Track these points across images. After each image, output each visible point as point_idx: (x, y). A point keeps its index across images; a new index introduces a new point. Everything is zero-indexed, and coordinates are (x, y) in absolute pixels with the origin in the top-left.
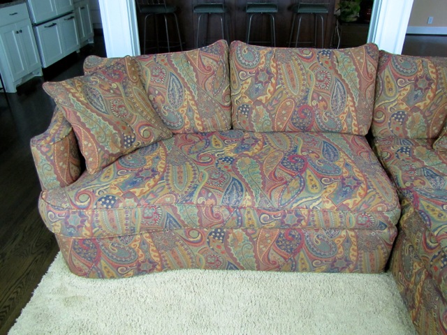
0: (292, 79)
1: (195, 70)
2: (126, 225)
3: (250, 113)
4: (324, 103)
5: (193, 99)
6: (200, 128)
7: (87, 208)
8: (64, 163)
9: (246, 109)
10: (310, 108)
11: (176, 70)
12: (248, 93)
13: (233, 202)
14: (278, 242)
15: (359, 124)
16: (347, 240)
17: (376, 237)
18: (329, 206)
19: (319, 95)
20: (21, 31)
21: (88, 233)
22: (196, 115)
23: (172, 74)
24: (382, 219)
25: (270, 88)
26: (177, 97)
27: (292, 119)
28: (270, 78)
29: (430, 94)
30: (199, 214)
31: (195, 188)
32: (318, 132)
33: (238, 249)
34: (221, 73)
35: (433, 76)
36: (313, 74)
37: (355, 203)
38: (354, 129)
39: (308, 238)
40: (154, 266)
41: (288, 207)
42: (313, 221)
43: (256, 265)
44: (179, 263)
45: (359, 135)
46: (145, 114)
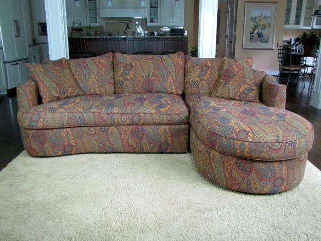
0: (142, 68)
1: (96, 65)
2: (60, 121)
3: (123, 85)
4: (158, 78)
5: (95, 78)
6: (98, 92)
7: (42, 112)
8: (32, 96)
9: (121, 83)
10: (151, 81)
11: (87, 65)
12: (122, 75)
13: (109, 111)
14: (132, 133)
15: (176, 88)
16: (165, 131)
17: (178, 128)
18: (153, 111)
19: (155, 75)
21: (41, 124)
22: (96, 86)
23: (85, 66)
24: (179, 118)
25: (132, 72)
26: (87, 77)
27: (143, 86)
28: (132, 68)
29: (209, 73)
30: (94, 117)
31: (92, 106)
33: (114, 138)
34: (109, 67)
35: (210, 65)
36: (152, 66)
37: (165, 110)
38: (174, 91)
39: (146, 131)
40: (72, 149)
41: (134, 113)
42: (147, 119)
43: (123, 148)
44: (85, 148)
45: (177, 94)
46: (71, 82)
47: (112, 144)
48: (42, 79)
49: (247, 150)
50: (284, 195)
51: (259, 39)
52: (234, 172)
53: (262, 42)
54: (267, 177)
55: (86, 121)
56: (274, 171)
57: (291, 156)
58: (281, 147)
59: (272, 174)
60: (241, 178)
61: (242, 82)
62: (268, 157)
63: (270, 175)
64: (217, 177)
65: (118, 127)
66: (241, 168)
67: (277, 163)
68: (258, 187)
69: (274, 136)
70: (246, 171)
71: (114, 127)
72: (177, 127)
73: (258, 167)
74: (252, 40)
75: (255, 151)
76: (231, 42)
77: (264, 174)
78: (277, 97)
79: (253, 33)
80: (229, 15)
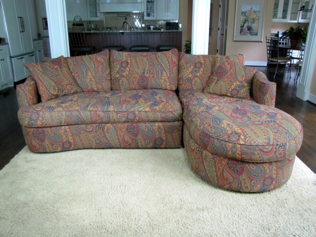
0: (138, 65)
1: (93, 62)
2: (58, 119)
3: (119, 81)
4: (152, 75)
5: (92, 75)
6: (95, 89)
7: (40, 111)
8: (31, 95)
9: (117, 80)
10: (146, 77)
11: (85, 62)
12: (118, 72)
13: (105, 109)
14: (127, 130)
15: (170, 84)
16: (159, 128)
18: (147, 109)
19: (150, 72)
20: (4, 60)
21: (40, 123)
22: (94, 83)
23: (82, 64)
24: (173, 115)
25: (128, 69)
26: (85, 74)
27: (138, 83)
28: (127, 65)
29: (202, 69)
30: (91, 114)
31: (89, 104)
32: (152, 89)
33: (110, 135)
34: (106, 64)
35: (203, 62)
36: (147, 63)
37: (159, 108)
38: (168, 87)
39: (141, 128)
40: (71, 145)
41: (129, 111)
42: (142, 117)
43: (119, 144)
44: (83, 144)
45: (171, 90)
46: (69, 80)
47: (108, 141)
48: (40, 78)
49: (238, 152)
50: (273, 193)
51: (248, 32)
52: (225, 172)
53: (252, 35)
54: (258, 177)
55: (83, 119)
56: (264, 171)
57: (281, 157)
58: (272, 149)
59: (262, 174)
60: (232, 178)
61: (234, 78)
62: (259, 159)
63: (260, 175)
64: (209, 175)
65: (114, 125)
66: (232, 169)
67: (267, 164)
68: (249, 186)
69: (266, 139)
70: (237, 171)
71: (110, 124)
72: (171, 124)
73: (249, 168)
74: (242, 33)
75: (246, 153)
76: (223, 35)
77: (255, 174)
78: (267, 95)
79: (243, 27)
80: (221, 9)
